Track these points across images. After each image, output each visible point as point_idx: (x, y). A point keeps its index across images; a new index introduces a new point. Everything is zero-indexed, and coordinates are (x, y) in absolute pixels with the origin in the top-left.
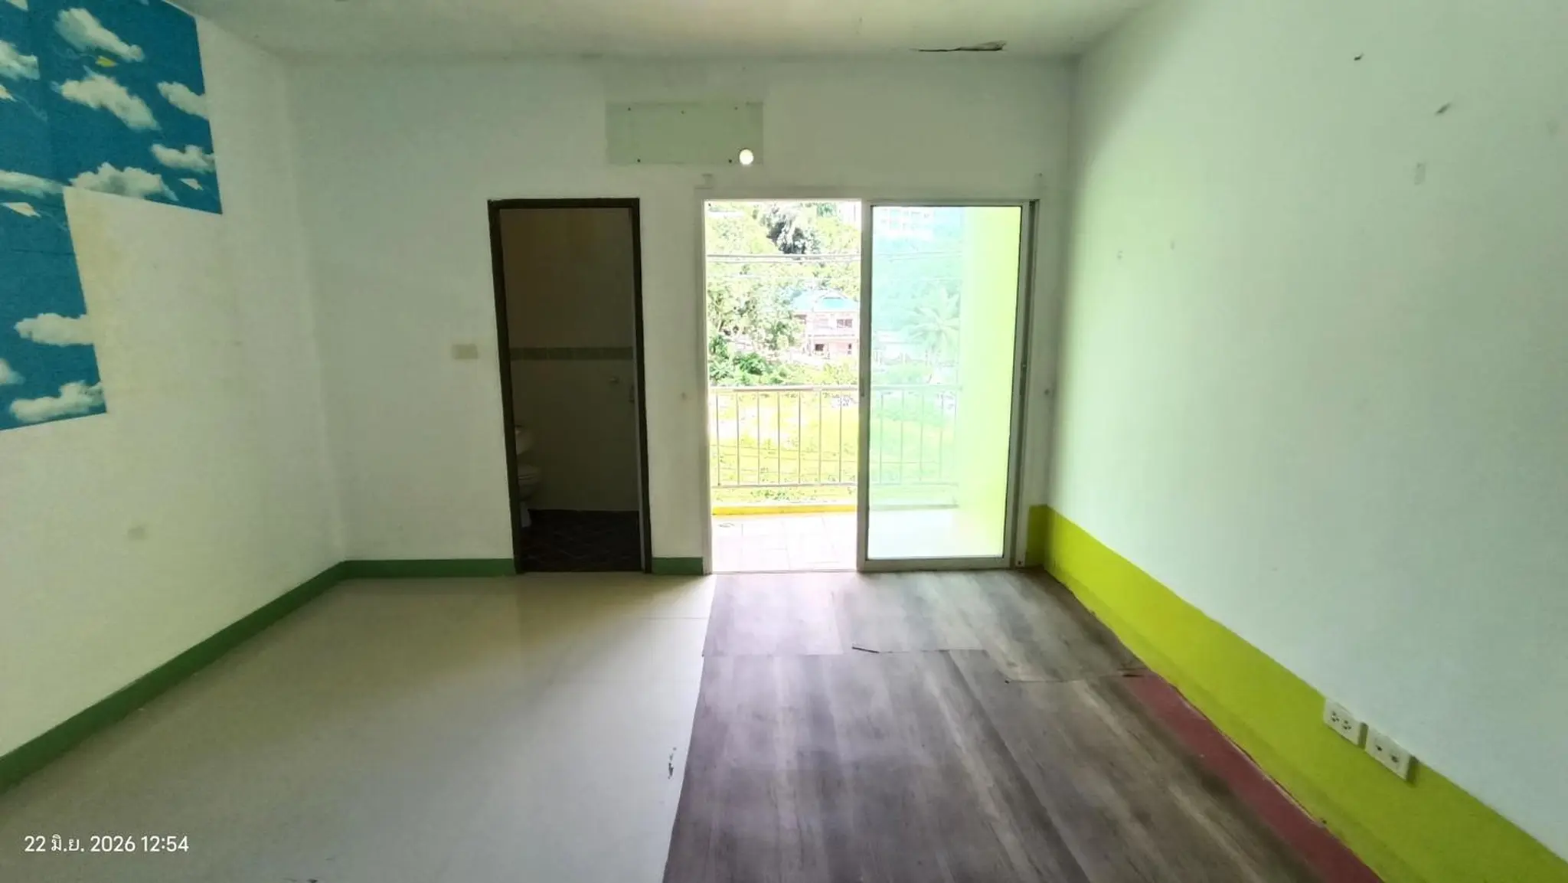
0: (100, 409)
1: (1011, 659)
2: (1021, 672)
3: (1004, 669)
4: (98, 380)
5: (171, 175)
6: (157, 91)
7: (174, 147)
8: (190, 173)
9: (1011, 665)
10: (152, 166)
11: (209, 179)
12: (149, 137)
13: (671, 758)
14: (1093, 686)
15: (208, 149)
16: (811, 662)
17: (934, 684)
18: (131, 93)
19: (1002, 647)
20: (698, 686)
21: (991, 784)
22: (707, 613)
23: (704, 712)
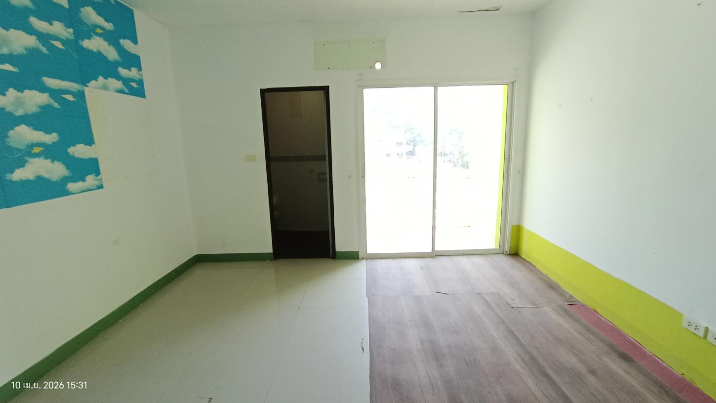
0: (100, 187)
1: (513, 297)
2: (517, 303)
3: (509, 302)
4: (100, 174)
5: (126, 81)
6: (119, 44)
7: (126, 69)
8: (133, 80)
9: (512, 300)
10: (119, 77)
11: (140, 82)
12: (117, 64)
13: (362, 343)
14: (554, 309)
15: (140, 69)
16: (418, 299)
17: (478, 309)
18: (109, 44)
19: (507, 291)
20: (367, 310)
21: (515, 355)
22: (365, 276)
23: (372, 322)
